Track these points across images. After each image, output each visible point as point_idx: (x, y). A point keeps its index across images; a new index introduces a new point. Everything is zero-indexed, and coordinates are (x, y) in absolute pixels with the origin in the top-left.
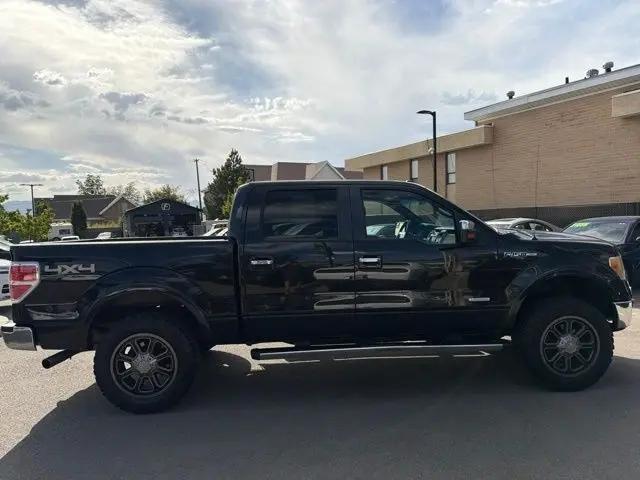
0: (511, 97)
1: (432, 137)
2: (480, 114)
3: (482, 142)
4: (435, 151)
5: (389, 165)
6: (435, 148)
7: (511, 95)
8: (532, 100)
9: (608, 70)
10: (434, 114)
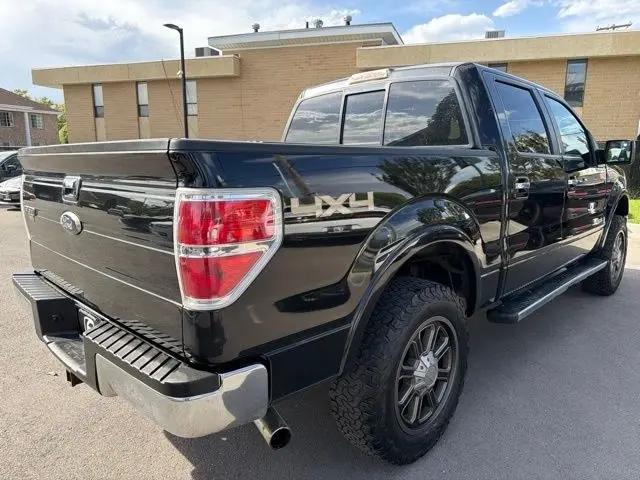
0: (256, 31)
1: (179, 58)
3: (232, 73)
4: (184, 75)
5: (104, 85)
6: (183, 70)
7: (256, 28)
8: (284, 37)
9: (348, 23)
10: (181, 31)
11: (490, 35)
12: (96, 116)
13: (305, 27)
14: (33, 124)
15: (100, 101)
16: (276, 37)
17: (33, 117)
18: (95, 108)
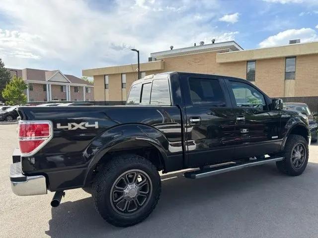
0: (172, 49)
1: (137, 63)
2: (158, 55)
3: (159, 69)
4: (139, 70)
5: (109, 75)
6: (139, 68)
7: (172, 48)
8: (183, 51)
9: (213, 42)
10: (138, 52)
11: (292, 42)
12: (105, 88)
13: (194, 46)
14: (87, 91)
15: (107, 82)
16: (179, 51)
17: (87, 88)
18: (105, 85)
